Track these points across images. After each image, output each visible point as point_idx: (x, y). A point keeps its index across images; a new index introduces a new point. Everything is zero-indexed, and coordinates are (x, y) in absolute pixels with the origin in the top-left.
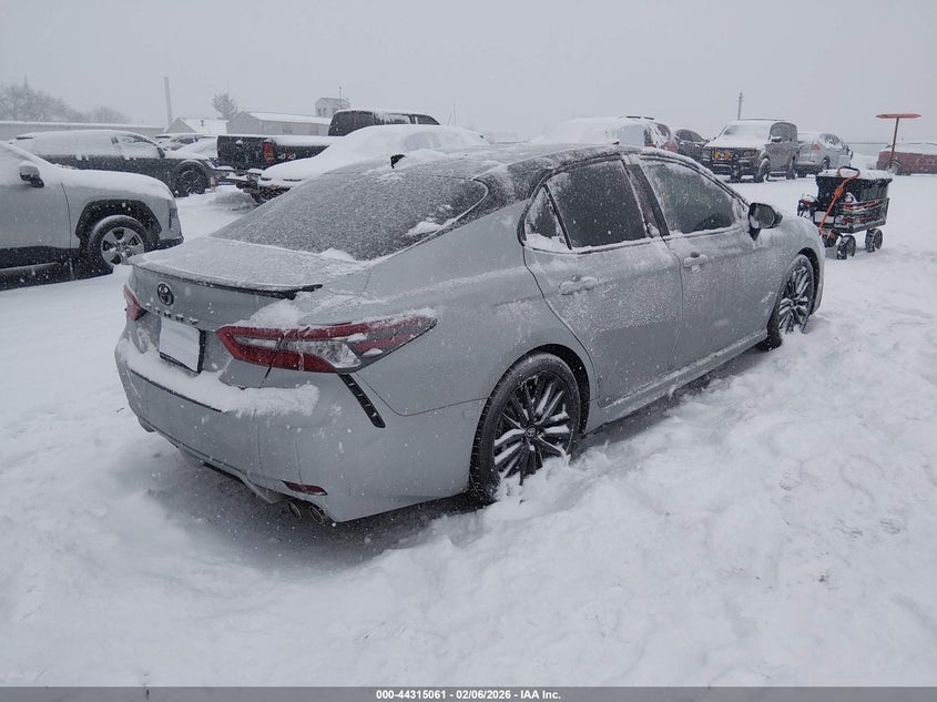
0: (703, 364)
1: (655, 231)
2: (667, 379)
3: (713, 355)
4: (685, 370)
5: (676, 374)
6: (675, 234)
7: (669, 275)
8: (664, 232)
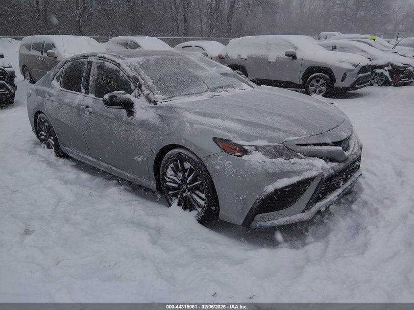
0: (103, 166)
1: (83, 90)
2: (86, 156)
3: (110, 166)
4: (94, 160)
5: (90, 158)
6: (92, 96)
7: (75, 110)
8: (87, 93)
